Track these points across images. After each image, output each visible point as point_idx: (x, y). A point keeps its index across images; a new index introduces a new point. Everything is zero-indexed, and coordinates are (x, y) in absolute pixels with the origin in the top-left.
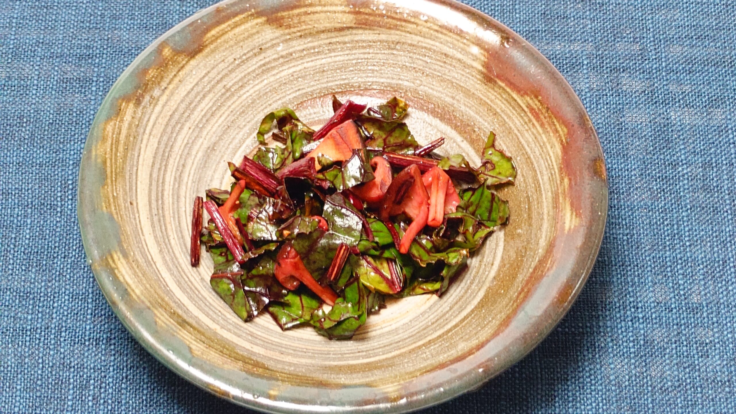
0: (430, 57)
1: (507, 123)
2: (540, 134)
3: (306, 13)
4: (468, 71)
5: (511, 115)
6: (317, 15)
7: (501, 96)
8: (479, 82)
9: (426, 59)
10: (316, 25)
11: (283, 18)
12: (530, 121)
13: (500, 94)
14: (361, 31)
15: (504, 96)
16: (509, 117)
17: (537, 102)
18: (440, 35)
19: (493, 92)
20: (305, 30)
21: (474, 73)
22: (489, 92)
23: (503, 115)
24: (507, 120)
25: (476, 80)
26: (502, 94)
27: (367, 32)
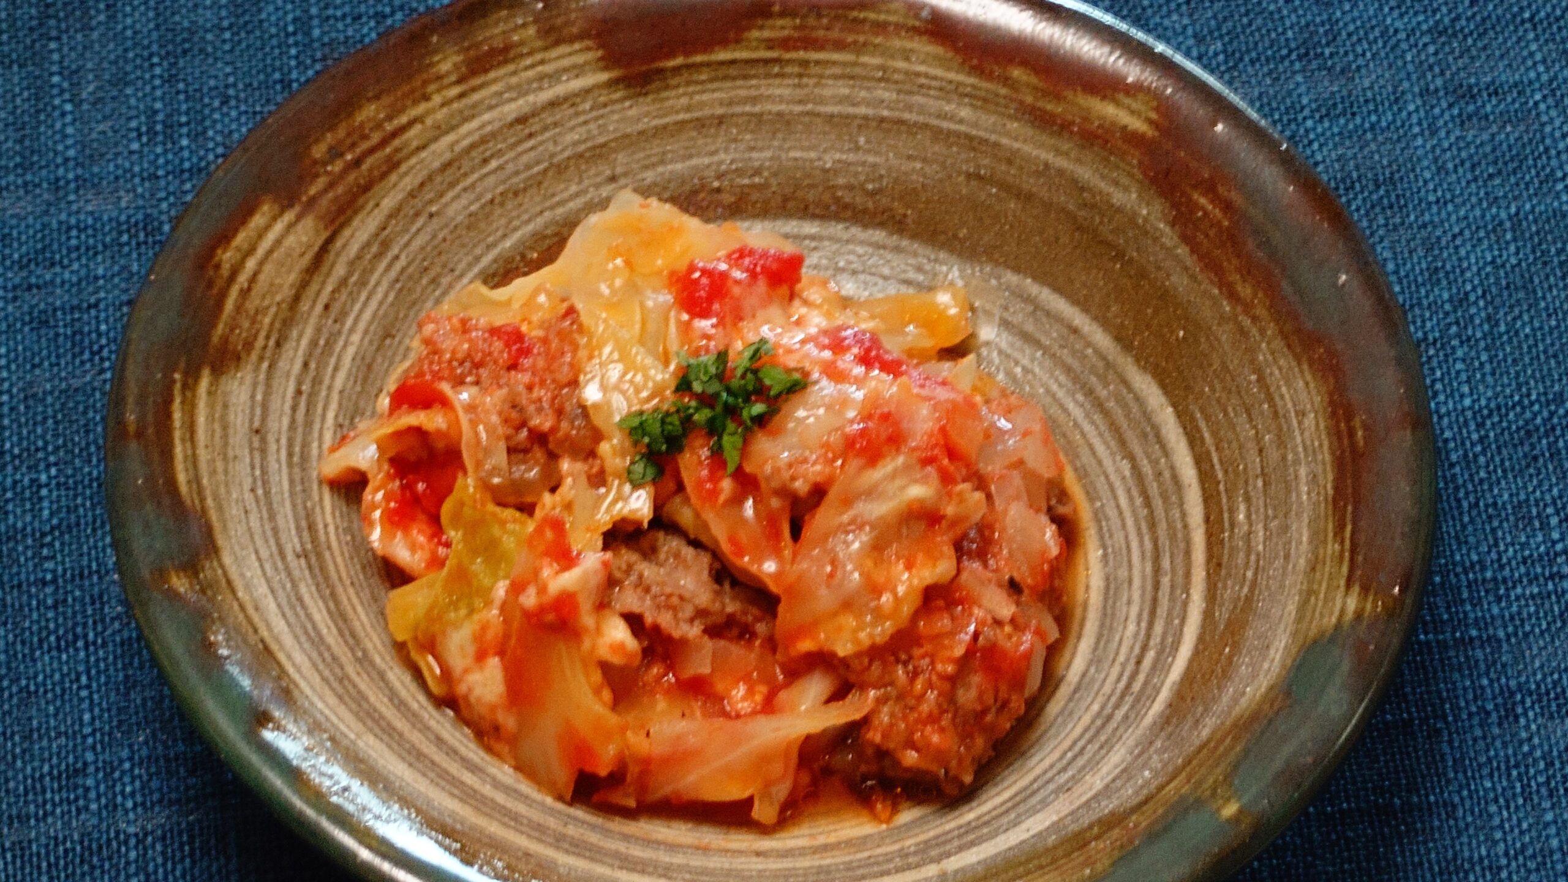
0: (499, 153)
1: (761, 114)
2: (855, 64)
3: (245, 293)
4: (587, 106)
5: (753, 93)
6: (262, 277)
7: (697, 83)
8: (627, 104)
9: (494, 164)
10: (278, 298)
11: (225, 340)
12: (804, 63)
13: (688, 83)
14: (347, 232)
15: (703, 77)
16: (754, 100)
17: (780, 22)
18: (476, 97)
19: (673, 93)
20: (272, 324)
21: (602, 99)
22: (668, 99)
23: (738, 109)
24: (757, 109)
25: (618, 107)
26: (695, 77)
27: (356, 222)
